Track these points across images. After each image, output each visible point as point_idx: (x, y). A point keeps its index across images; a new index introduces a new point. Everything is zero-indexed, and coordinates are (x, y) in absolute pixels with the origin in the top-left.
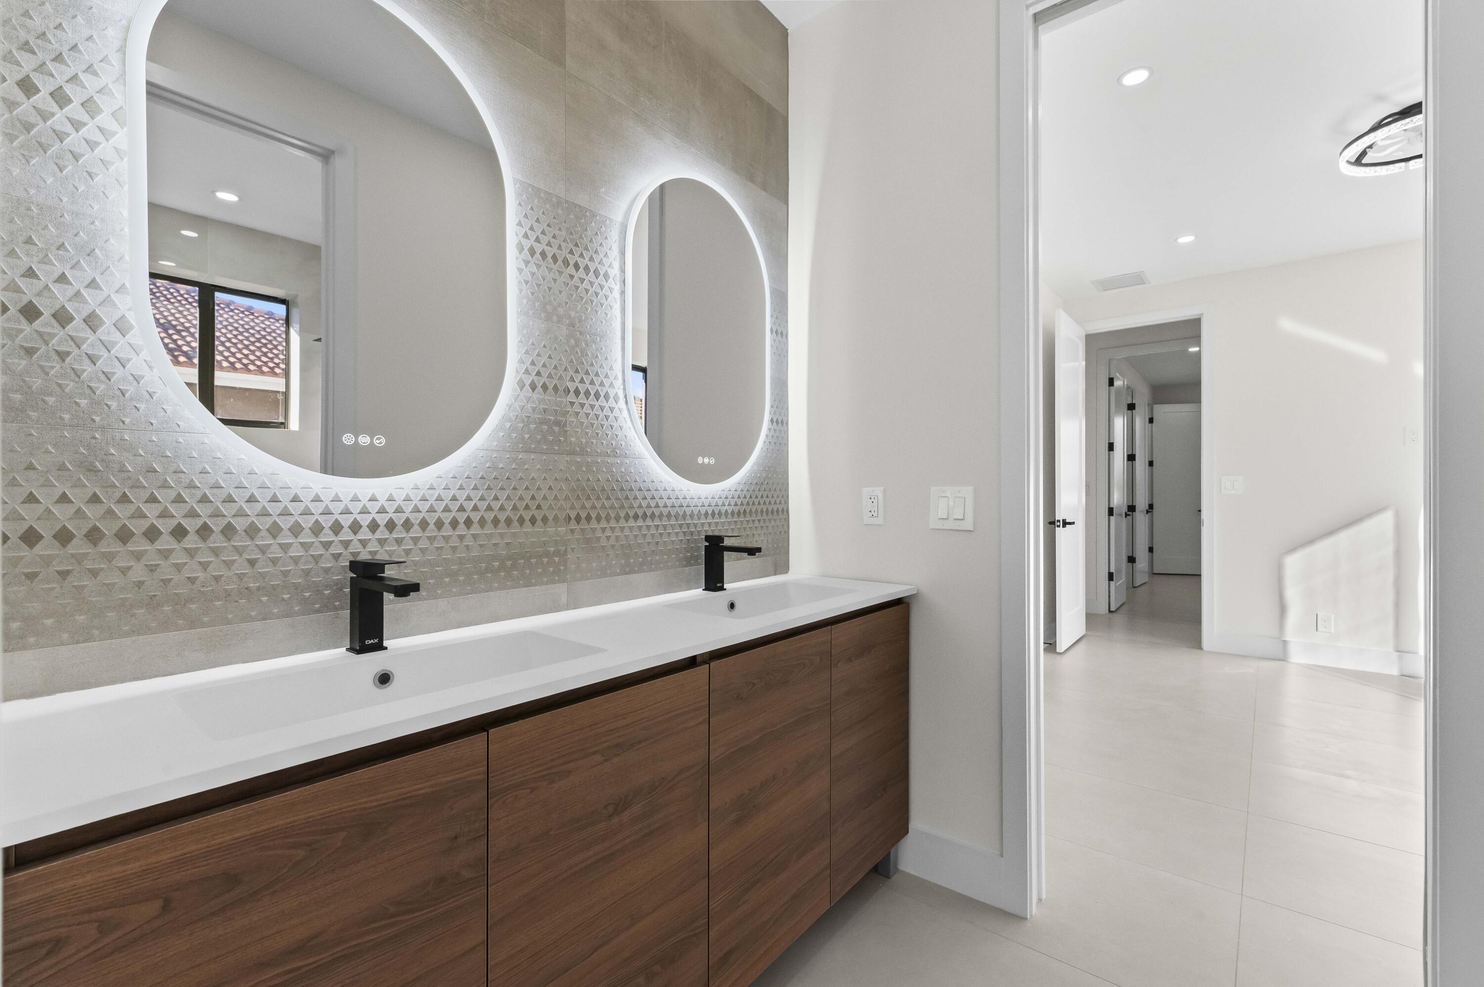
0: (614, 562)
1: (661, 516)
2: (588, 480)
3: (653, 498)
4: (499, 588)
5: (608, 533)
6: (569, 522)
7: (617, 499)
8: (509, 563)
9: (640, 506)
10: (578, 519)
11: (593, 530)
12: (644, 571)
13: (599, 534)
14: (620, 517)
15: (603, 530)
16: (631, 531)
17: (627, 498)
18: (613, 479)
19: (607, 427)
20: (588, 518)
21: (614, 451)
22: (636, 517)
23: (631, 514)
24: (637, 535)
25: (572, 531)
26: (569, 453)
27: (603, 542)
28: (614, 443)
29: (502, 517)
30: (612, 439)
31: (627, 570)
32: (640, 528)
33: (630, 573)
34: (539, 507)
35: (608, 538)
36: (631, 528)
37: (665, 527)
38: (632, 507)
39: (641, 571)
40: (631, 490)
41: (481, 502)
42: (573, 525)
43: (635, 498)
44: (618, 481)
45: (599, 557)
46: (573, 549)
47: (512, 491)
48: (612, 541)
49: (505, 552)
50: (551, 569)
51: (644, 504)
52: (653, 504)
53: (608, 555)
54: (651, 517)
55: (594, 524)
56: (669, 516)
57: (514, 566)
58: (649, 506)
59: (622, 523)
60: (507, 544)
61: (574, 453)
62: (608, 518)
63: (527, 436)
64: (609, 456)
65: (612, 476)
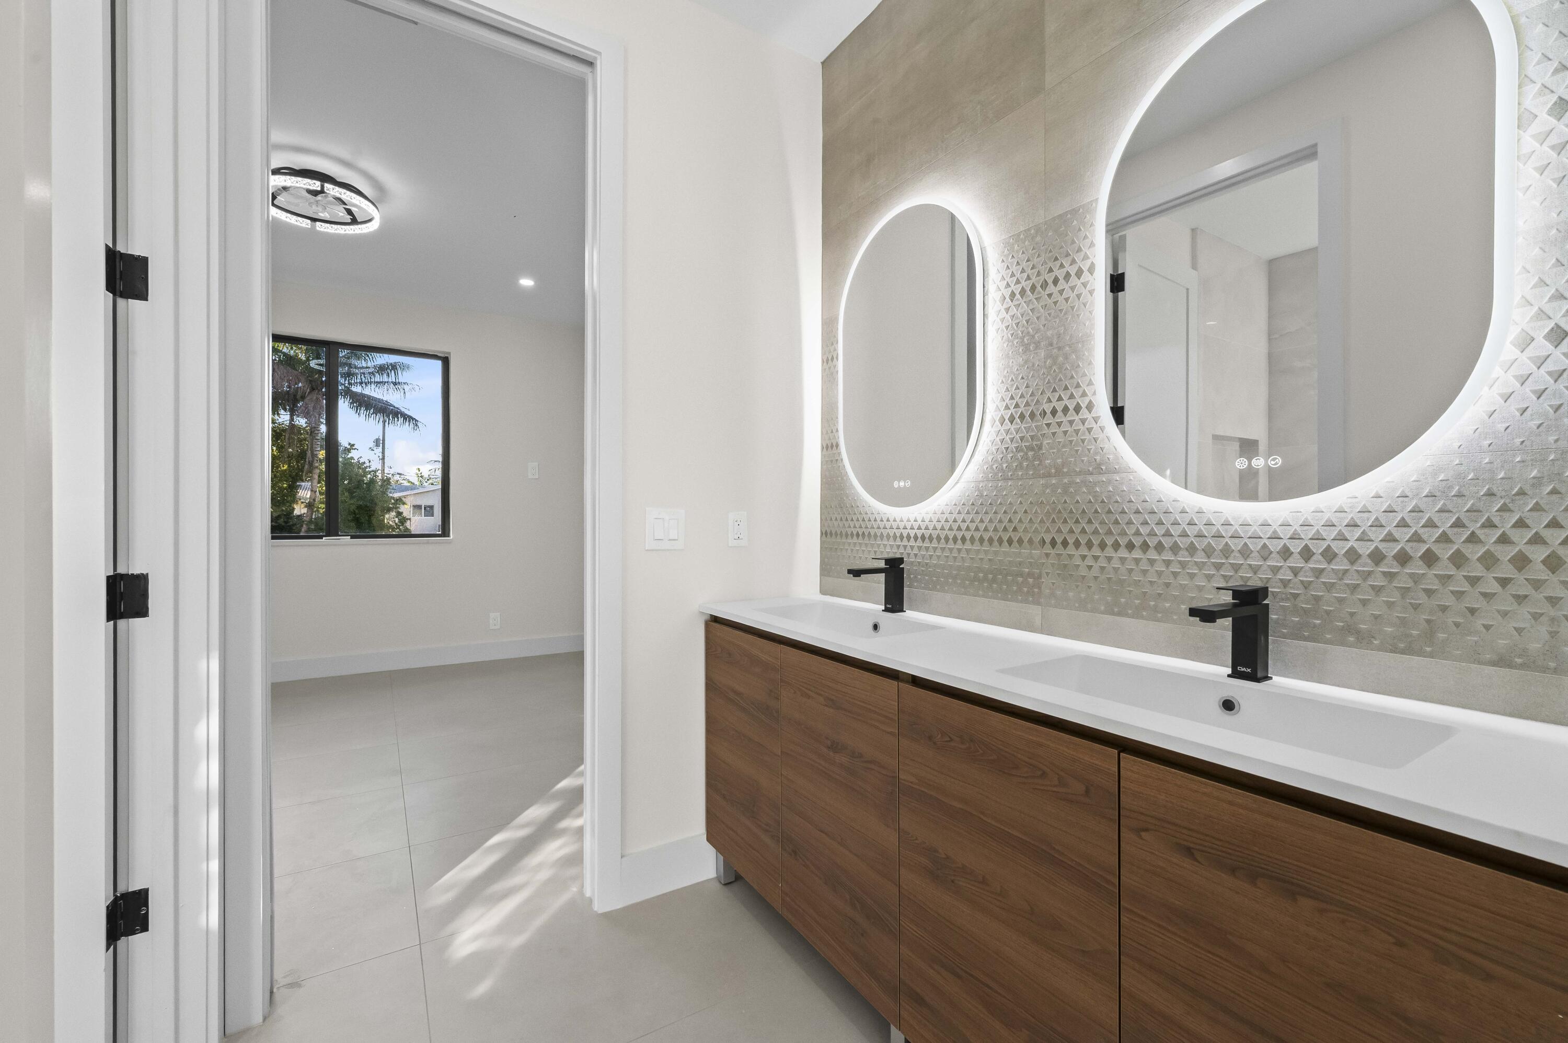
0: (1096, 597)
1: (1175, 548)
2: (1065, 502)
3: (1160, 523)
4: (983, 596)
5: (1089, 561)
6: (1044, 545)
7: (1102, 523)
8: (990, 576)
9: (1138, 533)
10: (1053, 543)
11: (1071, 556)
12: (1142, 617)
13: (1078, 561)
14: (1106, 545)
15: (1084, 557)
16: (1123, 564)
17: (1116, 522)
18: (1096, 500)
19: (1090, 441)
20: (1065, 543)
21: (1098, 467)
22: (1130, 546)
23: (1123, 541)
24: (1132, 569)
25: (1047, 555)
26: (1044, 476)
27: (1083, 572)
28: (1098, 458)
29: (986, 537)
30: (1096, 453)
31: (1116, 610)
32: (1137, 561)
33: (1119, 614)
34: (1015, 529)
35: (1090, 567)
36: (1122, 560)
37: (1183, 565)
38: (1123, 533)
39: (1137, 615)
40: (1123, 512)
41: (971, 523)
42: (1048, 549)
43: (1130, 523)
44: (1103, 502)
45: (1077, 586)
46: (1047, 574)
47: (994, 515)
48: (1095, 572)
49: (987, 567)
50: (1025, 589)
51: (1144, 530)
52: (1159, 531)
53: (1089, 587)
54: (1156, 548)
55: (1071, 550)
56: (1192, 549)
57: (994, 580)
58: (1152, 534)
59: (1109, 552)
60: (990, 560)
61: (1049, 475)
62: (1090, 545)
63: (1005, 466)
64: (1092, 474)
65: (1094, 497)
